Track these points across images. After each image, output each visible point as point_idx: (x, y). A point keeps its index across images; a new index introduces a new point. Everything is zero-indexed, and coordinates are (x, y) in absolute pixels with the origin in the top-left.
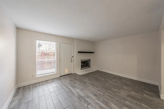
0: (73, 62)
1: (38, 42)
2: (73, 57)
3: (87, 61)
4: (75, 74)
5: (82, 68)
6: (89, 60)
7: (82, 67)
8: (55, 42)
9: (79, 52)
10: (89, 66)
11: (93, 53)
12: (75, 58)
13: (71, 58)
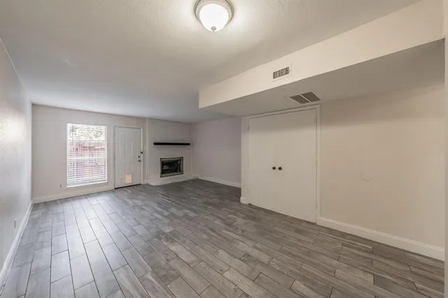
0: (142, 162)
1: (69, 126)
2: (142, 153)
3: (176, 161)
4: (148, 184)
5: (163, 175)
6: (181, 159)
7: (163, 172)
8: (104, 125)
9: (156, 144)
10: (180, 171)
11: (189, 144)
12: (147, 154)
13: (138, 154)
